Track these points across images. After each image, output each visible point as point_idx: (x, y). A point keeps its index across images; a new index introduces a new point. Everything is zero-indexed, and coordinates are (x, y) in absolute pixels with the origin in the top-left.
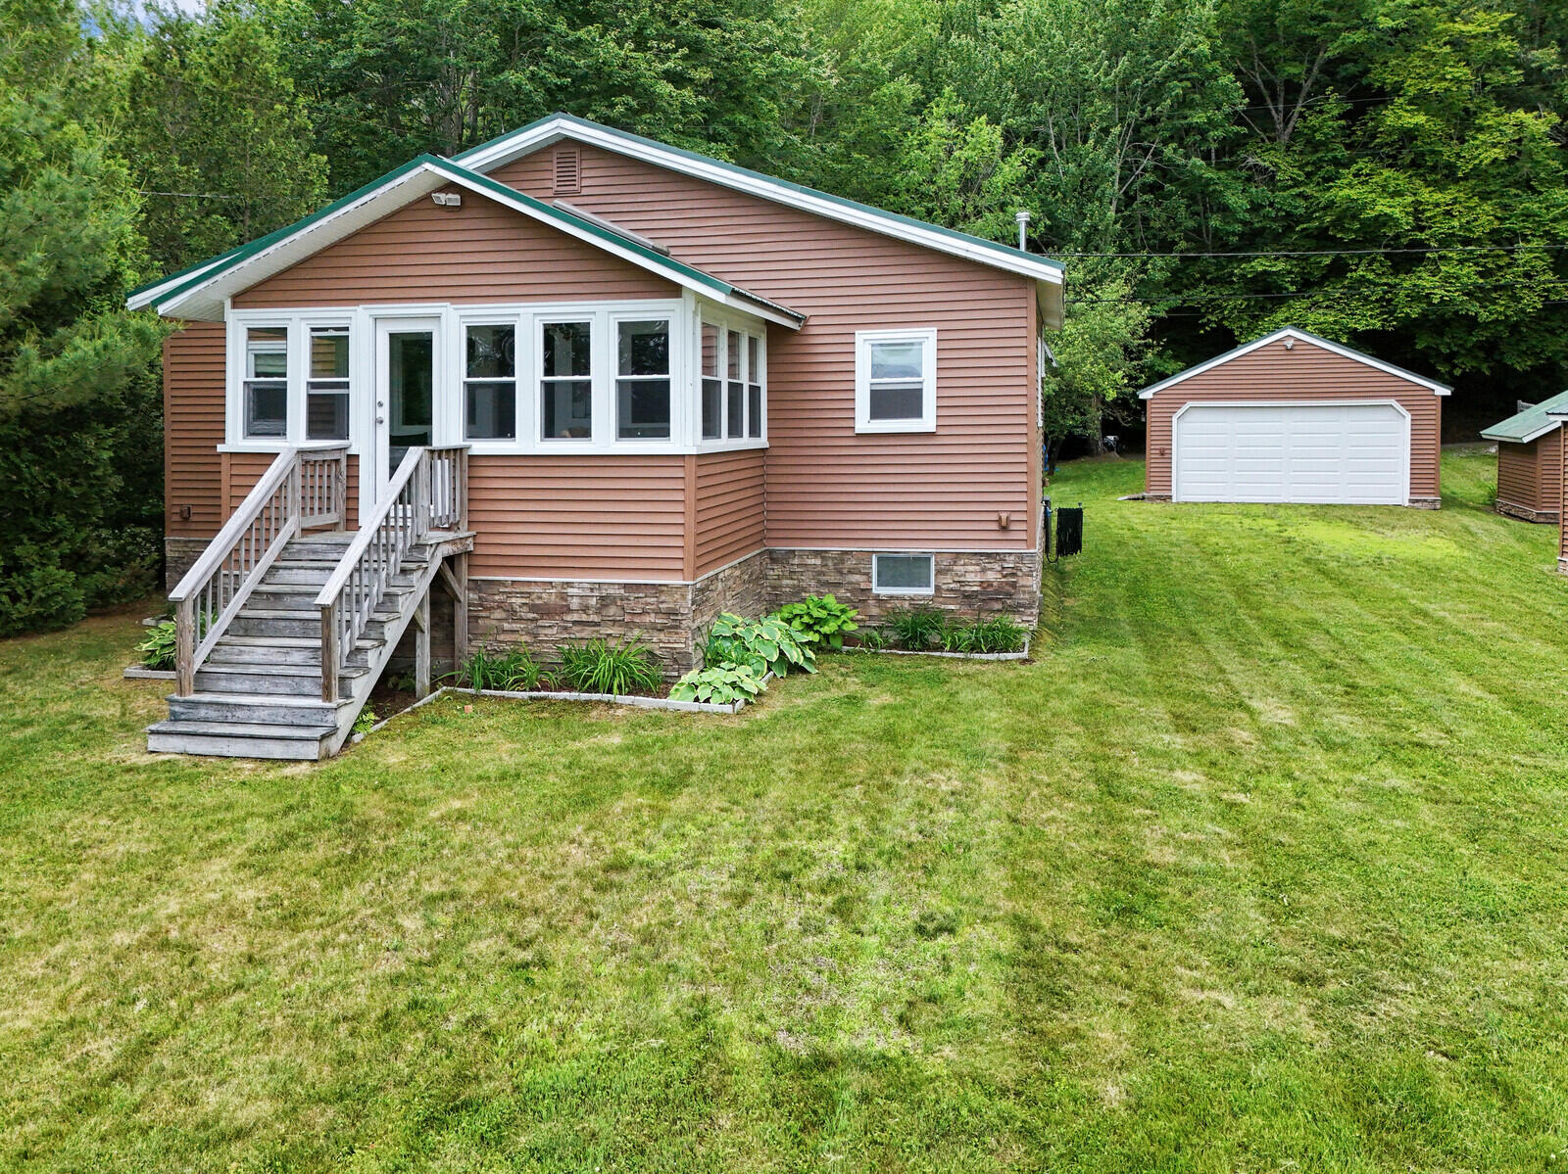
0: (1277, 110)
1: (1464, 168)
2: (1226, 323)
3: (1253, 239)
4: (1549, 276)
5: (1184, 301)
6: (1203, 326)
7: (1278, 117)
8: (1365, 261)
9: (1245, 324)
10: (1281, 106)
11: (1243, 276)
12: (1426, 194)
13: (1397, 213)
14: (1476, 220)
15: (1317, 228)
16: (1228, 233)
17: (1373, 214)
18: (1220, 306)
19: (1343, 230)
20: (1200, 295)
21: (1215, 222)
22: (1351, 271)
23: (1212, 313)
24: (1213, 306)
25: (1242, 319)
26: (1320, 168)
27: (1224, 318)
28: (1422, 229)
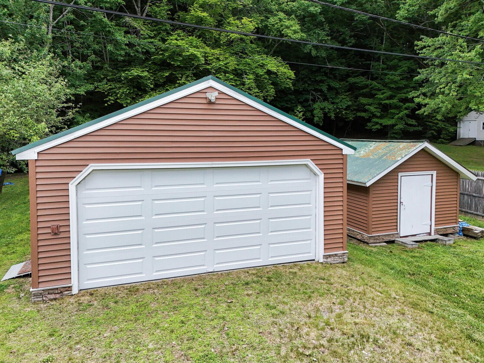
0: (137, 6)
1: (223, 40)
2: (118, 101)
3: (130, 62)
4: (257, 90)
5: (96, 88)
6: (106, 102)
7: (138, 10)
8: (184, 76)
9: (129, 101)
10: (139, 5)
11: (126, 78)
12: (208, 49)
13: (199, 54)
14: (228, 63)
15: (160, 59)
16: (118, 55)
17: (188, 54)
18: (115, 92)
19: (174, 60)
20: (103, 86)
21: (110, 47)
22: (179, 80)
23: (111, 96)
24: (110, 92)
25: (127, 99)
26: (159, 33)
27: (118, 98)
28: (209, 64)
